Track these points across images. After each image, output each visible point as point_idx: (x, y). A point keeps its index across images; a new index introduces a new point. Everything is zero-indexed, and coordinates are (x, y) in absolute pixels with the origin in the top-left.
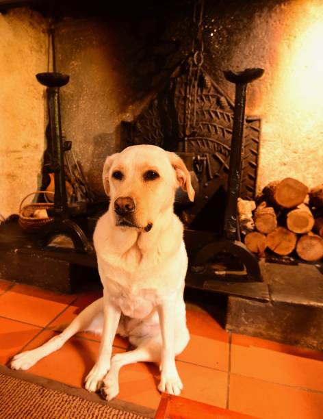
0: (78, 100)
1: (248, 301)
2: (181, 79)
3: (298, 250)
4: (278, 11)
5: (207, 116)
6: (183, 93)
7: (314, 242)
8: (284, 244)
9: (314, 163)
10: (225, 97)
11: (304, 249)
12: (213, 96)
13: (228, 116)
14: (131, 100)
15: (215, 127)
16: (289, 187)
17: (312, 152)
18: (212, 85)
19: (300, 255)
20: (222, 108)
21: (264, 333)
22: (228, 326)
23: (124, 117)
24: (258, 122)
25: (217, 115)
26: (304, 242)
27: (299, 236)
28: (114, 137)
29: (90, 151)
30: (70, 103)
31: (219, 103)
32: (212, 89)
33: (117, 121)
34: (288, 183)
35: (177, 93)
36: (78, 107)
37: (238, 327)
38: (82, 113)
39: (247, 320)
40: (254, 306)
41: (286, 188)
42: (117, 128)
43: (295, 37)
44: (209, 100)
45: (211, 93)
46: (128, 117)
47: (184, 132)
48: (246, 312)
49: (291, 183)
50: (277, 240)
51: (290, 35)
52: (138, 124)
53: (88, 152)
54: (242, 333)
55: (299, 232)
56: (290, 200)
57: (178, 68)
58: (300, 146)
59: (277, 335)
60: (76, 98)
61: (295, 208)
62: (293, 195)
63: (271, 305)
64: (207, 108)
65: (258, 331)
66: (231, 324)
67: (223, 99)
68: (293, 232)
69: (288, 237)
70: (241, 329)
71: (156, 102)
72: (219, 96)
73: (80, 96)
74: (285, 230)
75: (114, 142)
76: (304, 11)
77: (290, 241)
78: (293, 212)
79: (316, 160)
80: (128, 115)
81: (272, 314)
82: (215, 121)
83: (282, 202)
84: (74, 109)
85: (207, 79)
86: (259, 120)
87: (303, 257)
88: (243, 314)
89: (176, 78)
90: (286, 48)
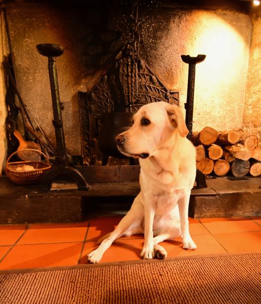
0: (35, 73)
1: (206, 197)
2: (124, 60)
3: (215, 170)
4: (184, 19)
5: (144, 89)
6: (126, 71)
7: (223, 164)
8: (208, 167)
9: (210, 120)
10: (155, 76)
11: (218, 169)
12: (147, 75)
13: (158, 89)
14: (83, 74)
15: (150, 97)
16: (208, 132)
17: (209, 113)
18: (146, 66)
19: (216, 173)
20: (153, 83)
21: (215, 214)
22: (196, 216)
23: (79, 88)
24: (177, 94)
25: (150, 88)
26: (218, 165)
27: (215, 161)
28: (71, 105)
29: (49, 118)
30: (26, 75)
31: (151, 79)
32: (146, 69)
33: (73, 91)
34: (207, 130)
35: (121, 71)
36: (34, 79)
37: (201, 214)
38: (39, 85)
39: (206, 209)
40: (209, 200)
41: (206, 133)
42: (74, 97)
43: (195, 39)
44: (145, 78)
45: (146, 73)
46: (83, 88)
47: (129, 101)
48: (205, 204)
49: (209, 130)
50: (203, 166)
51: (192, 37)
52: (93, 94)
53: (47, 118)
54: (204, 217)
55: (215, 159)
56: (209, 140)
57: (121, 53)
58: (201, 109)
59: (222, 214)
60: (32, 71)
61: (211, 145)
62: (210, 137)
63: (218, 197)
64: (144, 84)
65: (212, 214)
66: (197, 213)
67: (154, 77)
68: (212, 159)
69: (209, 163)
70: (203, 215)
71: (106, 77)
72: (151, 75)
73: (36, 70)
74: (207, 159)
75: (71, 109)
76: (200, 22)
77: (210, 165)
78: (211, 147)
79: (210, 118)
80: (82, 86)
81: (219, 202)
82: (149, 93)
83: (205, 142)
84: (31, 81)
85: (143, 62)
86: (178, 93)
87: (217, 174)
88: (204, 206)
89: (120, 60)
90: (190, 45)
